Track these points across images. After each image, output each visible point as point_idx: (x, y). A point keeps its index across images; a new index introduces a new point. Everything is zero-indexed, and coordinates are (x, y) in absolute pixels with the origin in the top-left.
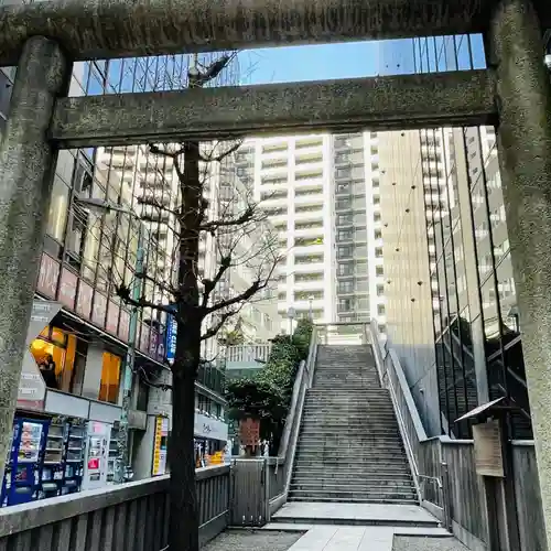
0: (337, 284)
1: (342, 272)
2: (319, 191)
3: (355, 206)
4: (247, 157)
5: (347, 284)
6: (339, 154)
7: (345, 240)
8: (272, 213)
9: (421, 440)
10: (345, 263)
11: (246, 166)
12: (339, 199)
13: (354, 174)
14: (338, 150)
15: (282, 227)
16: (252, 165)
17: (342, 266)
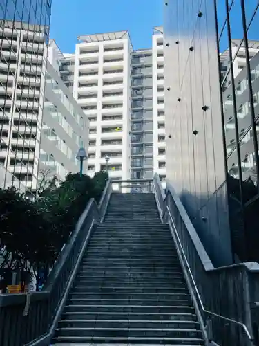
0: (131, 160)
1: (135, 152)
2: (120, 93)
3: (145, 105)
4: (69, 67)
5: (138, 160)
6: (135, 68)
7: (137, 130)
8: (86, 108)
9: (207, 269)
10: (137, 146)
11: (68, 74)
12: (134, 100)
13: (145, 83)
14: (134, 65)
15: (93, 118)
16: (73, 73)
17: (135, 148)
